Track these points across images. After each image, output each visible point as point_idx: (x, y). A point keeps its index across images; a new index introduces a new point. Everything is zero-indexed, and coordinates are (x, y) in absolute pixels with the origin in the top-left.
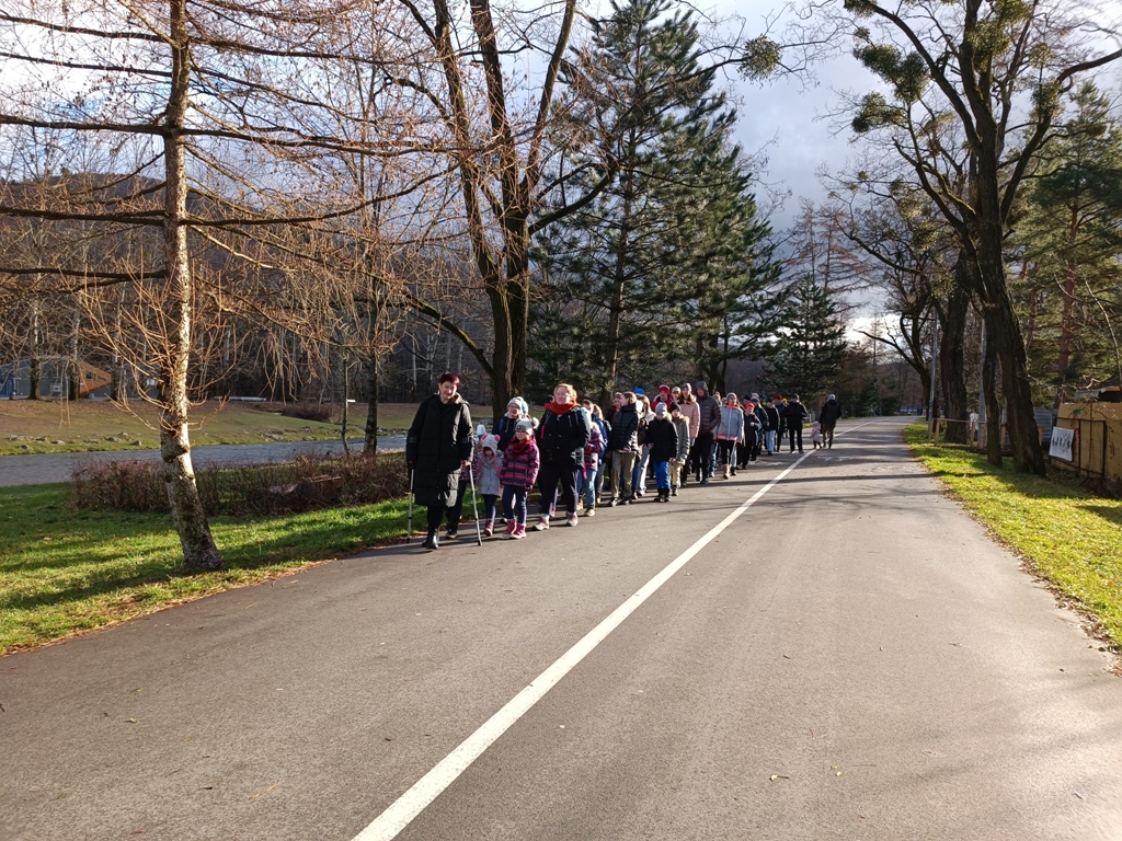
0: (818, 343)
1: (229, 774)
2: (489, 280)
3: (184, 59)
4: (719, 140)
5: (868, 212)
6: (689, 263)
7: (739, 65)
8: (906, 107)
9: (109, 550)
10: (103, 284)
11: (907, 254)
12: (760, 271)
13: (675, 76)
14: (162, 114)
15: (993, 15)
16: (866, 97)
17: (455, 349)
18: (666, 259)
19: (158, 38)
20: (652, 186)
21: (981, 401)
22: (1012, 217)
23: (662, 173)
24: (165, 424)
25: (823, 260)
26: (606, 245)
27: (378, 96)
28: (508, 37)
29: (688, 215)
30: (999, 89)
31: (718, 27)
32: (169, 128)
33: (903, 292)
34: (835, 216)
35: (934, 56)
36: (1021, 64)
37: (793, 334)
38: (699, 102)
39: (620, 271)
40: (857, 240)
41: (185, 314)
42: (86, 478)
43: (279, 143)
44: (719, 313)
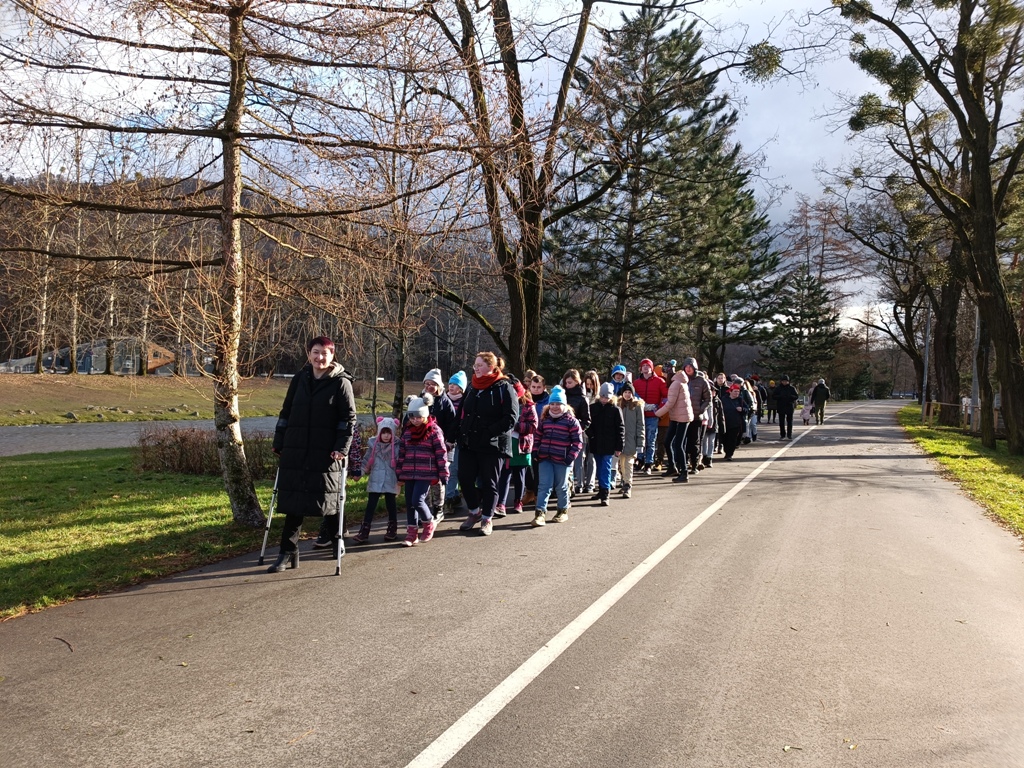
0: (813, 330)
1: (269, 718)
2: (507, 268)
3: (241, 71)
4: (721, 139)
5: (862, 206)
6: (692, 253)
7: (742, 68)
8: (902, 107)
9: (168, 508)
10: (168, 271)
11: (900, 247)
12: (758, 261)
13: (681, 80)
14: (221, 121)
15: (987, 19)
16: (862, 98)
17: (473, 333)
18: (670, 250)
19: (219, 52)
20: (657, 182)
21: (975, 387)
22: (1004, 210)
23: (665, 170)
24: (218, 395)
25: (818, 251)
26: (614, 237)
27: (409, 105)
28: (527, 49)
29: (690, 209)
30: (991, 89)
31: (722, 33)
32: (227, 132)
33: (898, 283)
34: (830, 210)
35: (928, 59)
36: (1015, 64)
37: (788, 321)
38: (703, 104)
39: (627, 261)
40: (852, 232)
41: (238, 298)
42: (151, 443)
43: (322, 144)
44: (720, 300)
